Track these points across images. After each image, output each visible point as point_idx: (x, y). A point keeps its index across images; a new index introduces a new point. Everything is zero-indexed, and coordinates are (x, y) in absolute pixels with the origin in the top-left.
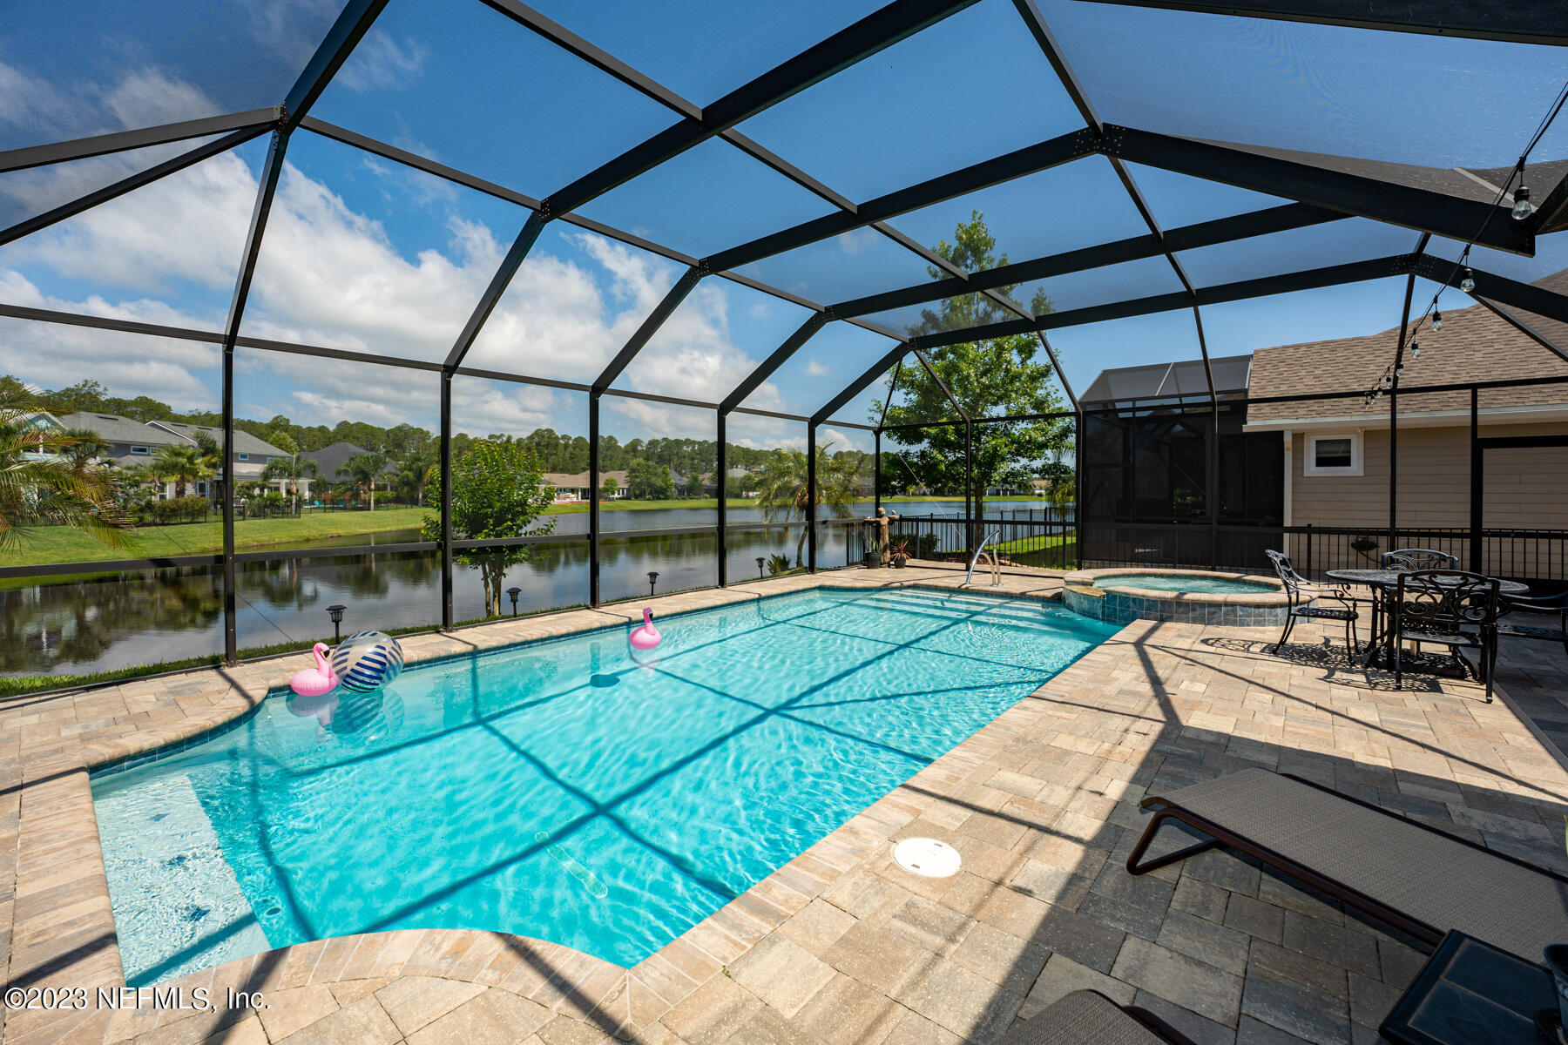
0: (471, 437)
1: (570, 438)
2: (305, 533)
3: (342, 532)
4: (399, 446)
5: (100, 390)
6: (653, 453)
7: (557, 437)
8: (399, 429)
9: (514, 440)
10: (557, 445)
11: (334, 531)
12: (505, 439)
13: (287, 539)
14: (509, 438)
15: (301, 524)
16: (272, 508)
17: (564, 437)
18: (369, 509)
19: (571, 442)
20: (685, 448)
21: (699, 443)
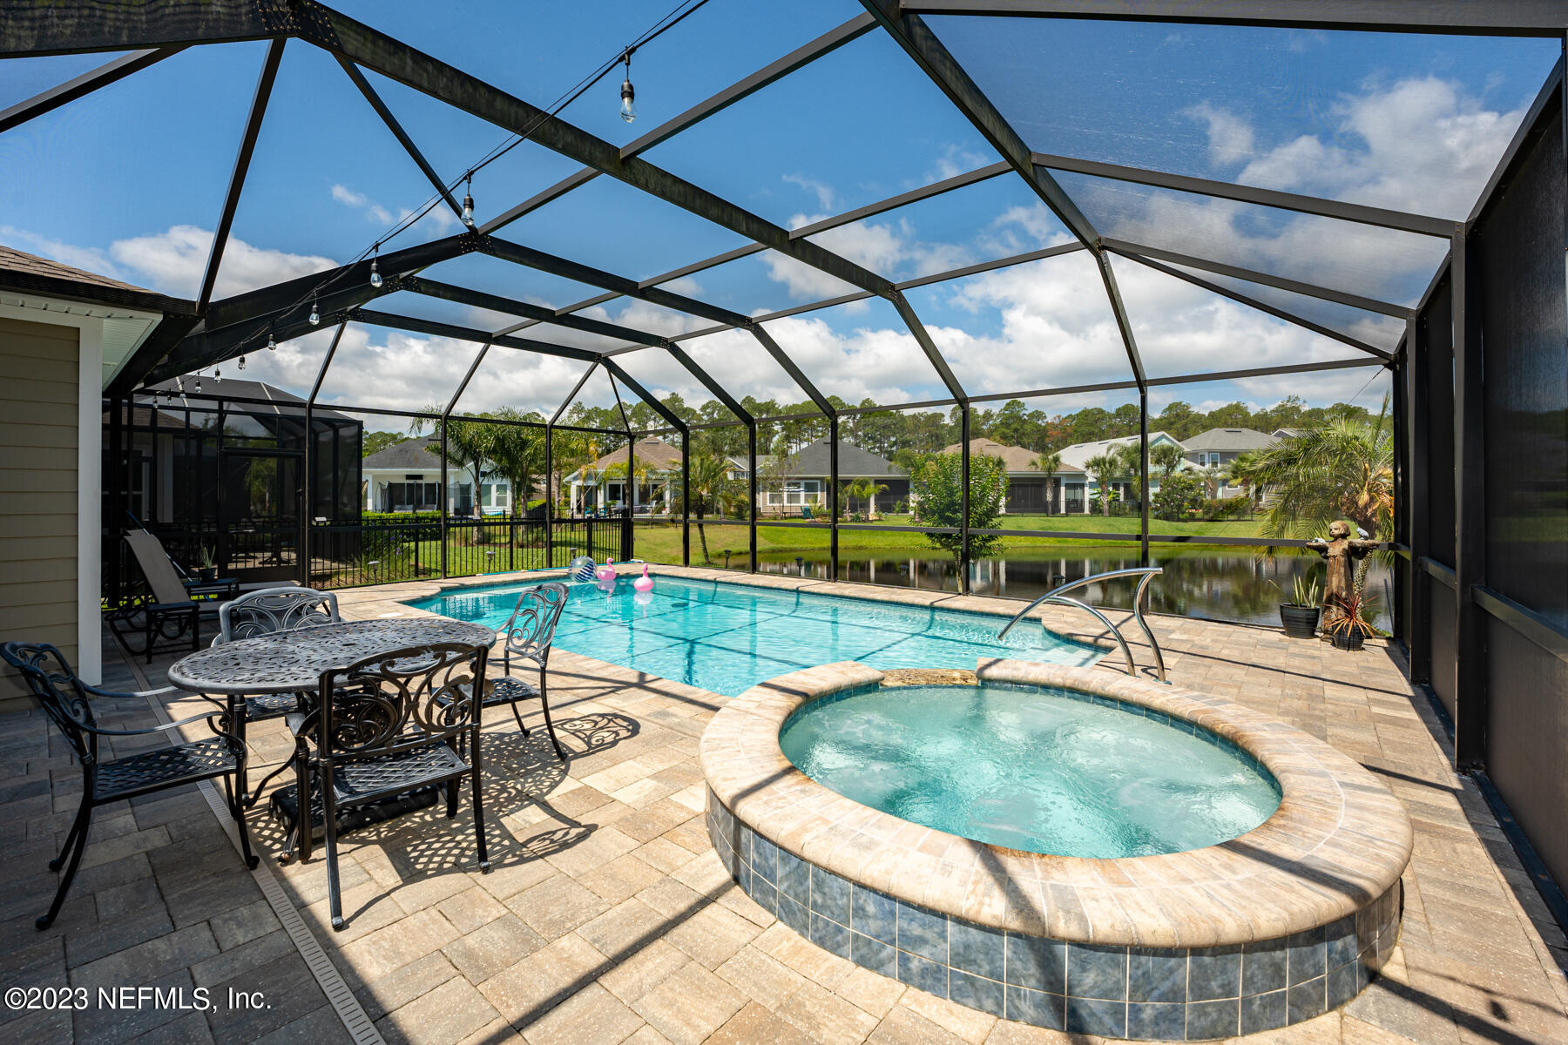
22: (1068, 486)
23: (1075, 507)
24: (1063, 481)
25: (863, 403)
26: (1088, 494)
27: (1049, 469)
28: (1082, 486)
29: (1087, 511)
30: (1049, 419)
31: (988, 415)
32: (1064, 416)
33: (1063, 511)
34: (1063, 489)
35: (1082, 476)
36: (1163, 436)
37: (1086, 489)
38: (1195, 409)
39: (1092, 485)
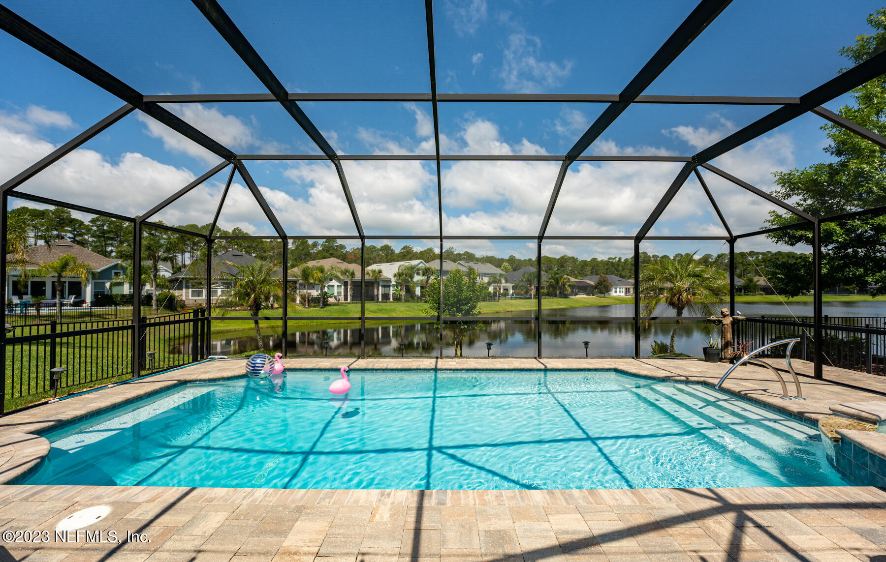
0: (599, 259)
1: (658, 257)
2: (497, 309)
3: (513, 309)
4: (562, 266)
5: (454, 250)
6: (721, 263)
7: (649, 257)
8: (563, 258)
9: (623, 260)
10: (650, 260)
11: (510, 309)
12: (617, 259)
13: (489, 312)
14: (620, 259)
15: (498, 305)
16: (493, 297)
17: (654, 256)
18: (531, 299)
19: (659, 259)
20: (749, 258)
21: (763, 254)
22: (382, 286)
23: (386, 297)
24: (381, 284)
25: (234, 230)
26: (392, 291)
27: (376, 277)
28: (389, 286)
29: (391, 300)
30: (348, 249)
31: (315, 245)
32: (356, 248)
33: (380, 300)
34: (380, 288)
35: (389, 281)
36: (422, 262)
37: (391, 288)
38: (415, 250)
39: (394, 286)
